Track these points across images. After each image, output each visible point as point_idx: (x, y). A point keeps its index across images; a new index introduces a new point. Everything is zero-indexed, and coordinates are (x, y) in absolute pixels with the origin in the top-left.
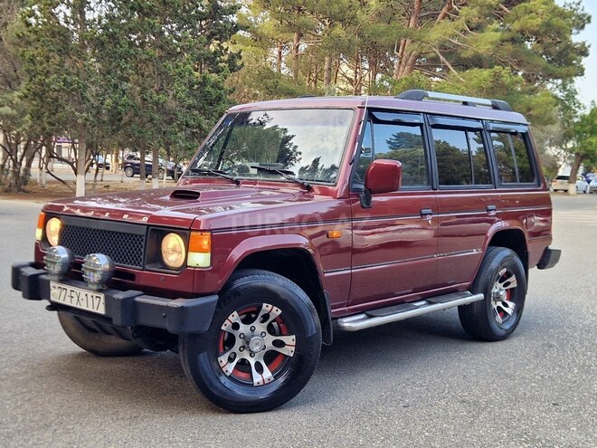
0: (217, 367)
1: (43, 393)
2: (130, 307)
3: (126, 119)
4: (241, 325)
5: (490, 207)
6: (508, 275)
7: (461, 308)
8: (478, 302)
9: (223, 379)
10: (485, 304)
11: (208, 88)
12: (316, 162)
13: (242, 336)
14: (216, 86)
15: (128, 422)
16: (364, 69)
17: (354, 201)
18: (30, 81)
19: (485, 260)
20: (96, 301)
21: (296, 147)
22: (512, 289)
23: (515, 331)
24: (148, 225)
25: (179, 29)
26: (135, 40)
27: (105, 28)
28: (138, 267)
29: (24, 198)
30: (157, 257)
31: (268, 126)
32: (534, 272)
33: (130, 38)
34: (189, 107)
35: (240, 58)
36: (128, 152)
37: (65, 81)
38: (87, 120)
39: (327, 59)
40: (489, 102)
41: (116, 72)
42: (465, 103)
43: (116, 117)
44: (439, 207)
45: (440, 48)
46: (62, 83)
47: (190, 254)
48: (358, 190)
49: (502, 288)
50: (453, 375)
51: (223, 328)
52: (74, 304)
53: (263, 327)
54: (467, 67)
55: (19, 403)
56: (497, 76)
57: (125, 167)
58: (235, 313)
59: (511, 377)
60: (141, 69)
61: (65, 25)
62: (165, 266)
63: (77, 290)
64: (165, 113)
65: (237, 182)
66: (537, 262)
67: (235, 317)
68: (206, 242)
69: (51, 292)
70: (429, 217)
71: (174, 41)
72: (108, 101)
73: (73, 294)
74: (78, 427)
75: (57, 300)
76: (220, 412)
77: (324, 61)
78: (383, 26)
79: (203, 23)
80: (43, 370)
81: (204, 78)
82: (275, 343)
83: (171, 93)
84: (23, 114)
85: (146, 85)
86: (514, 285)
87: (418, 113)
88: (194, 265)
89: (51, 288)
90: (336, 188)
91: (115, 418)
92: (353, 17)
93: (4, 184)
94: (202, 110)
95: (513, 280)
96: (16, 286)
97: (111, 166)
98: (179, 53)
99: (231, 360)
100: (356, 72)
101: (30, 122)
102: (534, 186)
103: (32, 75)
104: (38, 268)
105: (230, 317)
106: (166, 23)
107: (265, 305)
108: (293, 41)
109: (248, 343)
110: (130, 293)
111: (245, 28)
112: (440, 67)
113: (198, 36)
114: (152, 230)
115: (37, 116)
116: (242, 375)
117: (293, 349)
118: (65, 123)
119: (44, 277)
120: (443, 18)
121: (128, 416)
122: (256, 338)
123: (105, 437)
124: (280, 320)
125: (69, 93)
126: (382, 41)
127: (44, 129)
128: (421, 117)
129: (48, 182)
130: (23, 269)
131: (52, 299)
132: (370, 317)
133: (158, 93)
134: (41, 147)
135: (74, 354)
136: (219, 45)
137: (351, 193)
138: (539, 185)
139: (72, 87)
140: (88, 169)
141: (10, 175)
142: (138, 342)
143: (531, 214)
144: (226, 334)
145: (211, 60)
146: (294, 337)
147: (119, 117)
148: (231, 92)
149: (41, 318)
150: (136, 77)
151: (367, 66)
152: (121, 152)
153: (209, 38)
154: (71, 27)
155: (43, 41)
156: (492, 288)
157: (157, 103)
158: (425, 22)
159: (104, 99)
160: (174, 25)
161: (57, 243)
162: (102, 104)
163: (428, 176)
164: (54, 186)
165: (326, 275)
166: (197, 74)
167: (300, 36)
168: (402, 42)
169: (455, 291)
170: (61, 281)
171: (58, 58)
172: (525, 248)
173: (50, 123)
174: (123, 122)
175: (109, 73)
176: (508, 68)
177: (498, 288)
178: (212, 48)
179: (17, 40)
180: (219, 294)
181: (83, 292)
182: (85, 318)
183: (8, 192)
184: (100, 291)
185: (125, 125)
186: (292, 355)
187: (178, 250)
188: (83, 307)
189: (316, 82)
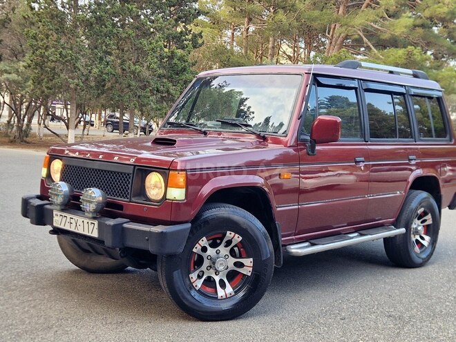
0: (188, 282)
1: (45, 301)
2: (119, 231)
3: (108, 85)
4: (209, 248)
5: (411, 157)
6: (425, 214)
7: (386, 240)
8: (400, 235)
9: (193, 293)
10: (406, 236)
11: (175, 61)
12: (267, 120)
13: (209, 258)
14: (181, 59)
15: (114, 326)
16: (301, 48)
17: (301, 149)
18: (33, 53)
19: (406, 201)
20: (92, 226)
21: (249, 107)
22: (428, 226)
23: (430, 261)
24: (135, 166)
25: (152, 14)
26: (117, 22)
27: (93, 12)
28: (126, 200)
29: (25, 148)
30: (142, 192)
31: (227, 89)
32: (445, 211)
33: (114, 20)
34: (160, 76)
35: (202, 37)
36: (109, 112)
37: (60, 54)
38: (77, 85)
39: (271, 39)
40: (410, 71)
41: (102, 47)
42: (391, 72)
43: (101, 83)
44: (370, 156)
45: (363, 32)
46: (58, 56)
47: (169, 189)
48: (305, 141)
49: (420, 224)
50: (381, 294)
51: (194, 250)
52: (72, 229)
53: (227, 250)
54: (385, 47)
55: (26, 309)
56: (410, 55)
57: (106, 124)
58: (204, 238)
59: (429, 297)
60: (121, 45)
61: (62, 10)
62: (148, 199)
63: (75, 217)
64: (140, 81)
65: (205, 133)
66: (448, 204)
67: (204, 242)
68: (181, 179)
69: (54, 219)
70: (362, 165)
71: (148, 23)
72: (95, 70)
73: (72, 221)
74: (74, 329)
75: (59, 226)
76: (189, 320)
77: (269, 41)
78: (317, 13)
79: (172, 9)
80: (45, 283)
81: (172, 52)
82: (236, 264)
83: (146, 64)
84: (26, 80)
85: (125, 58)
86: (429, 222)
87: (353, 79)
88: (172, 198)
89: (54, 215)
90: (287, 138)
91: (104, 323)
92: (293, 6)
93: (10, 136)
94: (170, 78)
95: (429, 218)
96: (25, 214)
97: (95, 123)
98: (153, 32)
99: (199, 277)
100: (294, 50)
101: (32, 87)
102: (446, 141)
103: (34, 49)
104: (43, 200)
105: (200, 242)
106: (142, 9)
107: (228, 232)
108: (244, 25)
109: (214, 263)
110: (119, 220)
111: (206, 14)
112: (363, 46)
113: (168, 19)
114: (138, 169)
115: (38, 81)
116: (209, 290)
117: (251, 269)
118: (60, 88)
119: (48, 207)
120: (367, 7)
121: (115, 322)
122: (221, 259)
123: (96, 338)
124: (240, 246)
125: (64, 64)
126: (315, 25)
127: (43, 92)
128: (356, 82)
129: (45, 135)
130: (31, 201)
131: (54, 224)
132: (313, 245)
133: (134, 64)
134: (40, 107)
135: (69, 271)
136: (184, 26)
137: (299, 143)
138: (451, 141)
139: (66, 59)
140: (76, 125)
141: (15, 128)
142: (124, 260)
143: (444, 164)
144: (196, 256)
145: (178, 39)
146: (251, 259)
147: (103, 83)
148: (194, 65)
149: (41, 242)
150: (117, 51)
151: (303, 46)
152: (103, 112)
153: (176, 21)
154: (67, 11)
155: (44, 22)
156: (412, 224)
157: (133, 73)
158: (351, 10)
159: (92, 69)
160: (148, 10)
161: (59, 179)
162: (90, 72)
163: (361, 131)
164: (49, 138)
165: (278, 209)
166: (166, 50)
167: (250, 20)
168: (333, 26)
169: (382, 225)
170: (62, 210)
171: (55, 35)
172: (439, 192)
173: (47, 88)
174: (106, 88)
175: (96, 48)
176: (419, 48)
177: (417, 225)
178: (179, 30)
179: (23, 21)
180: (192, 222)
181: (80, 220)
182: (80, 241)
183: (12, 142)
184: (94, 218)
185: (108, 89)
186: (249, 274)
187: (159, 186)
188: (80, 231)
189: (261, 58)
